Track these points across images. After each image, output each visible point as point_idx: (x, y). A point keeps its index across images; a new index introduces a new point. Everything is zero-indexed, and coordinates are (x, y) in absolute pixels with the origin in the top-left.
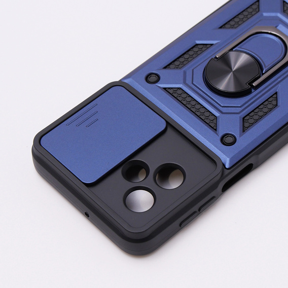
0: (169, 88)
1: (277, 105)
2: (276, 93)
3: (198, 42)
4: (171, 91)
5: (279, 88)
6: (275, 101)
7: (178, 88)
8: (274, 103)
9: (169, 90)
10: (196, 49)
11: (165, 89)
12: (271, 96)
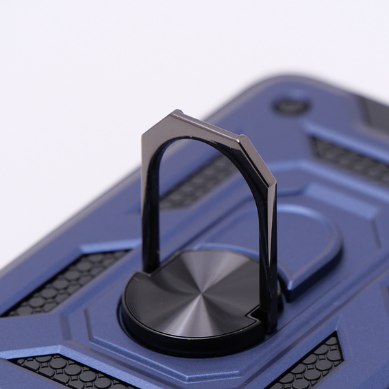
0: (26, 359)
1: (342, 360)
2: (335, 334)
3: (87, 249)
4: (34, 365)
5: (340, 323)
6: (337, 352)
7: (53, 355)
8: (334, 355)
9: (27, 363)
10: (83, 266)
11: (14, 361)
12: (323, 343)
